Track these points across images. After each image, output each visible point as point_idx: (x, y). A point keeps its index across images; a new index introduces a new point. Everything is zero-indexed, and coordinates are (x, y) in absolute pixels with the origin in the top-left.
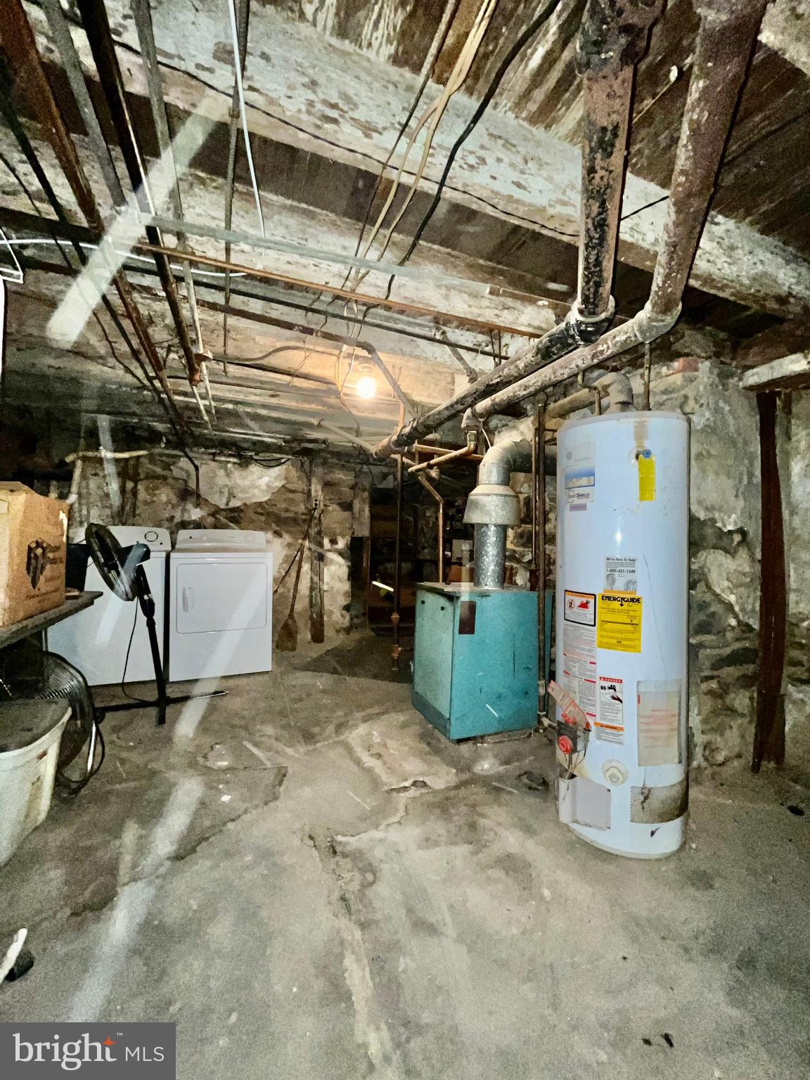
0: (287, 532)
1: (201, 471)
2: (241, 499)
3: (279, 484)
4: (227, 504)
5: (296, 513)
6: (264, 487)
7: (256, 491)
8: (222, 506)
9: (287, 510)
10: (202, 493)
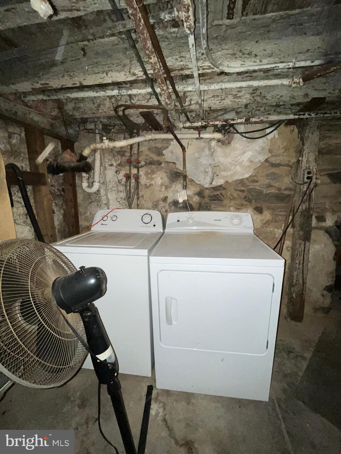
0: (268, 208)
1: (188, 152)
2: (223, 177)
3: (262, 158)
4: (211, 184)
5: (279, 189)
6: (247, 164)
7: (238, 168)
8: (207, 186)
9: (269, 186)
10: (188, 174)
